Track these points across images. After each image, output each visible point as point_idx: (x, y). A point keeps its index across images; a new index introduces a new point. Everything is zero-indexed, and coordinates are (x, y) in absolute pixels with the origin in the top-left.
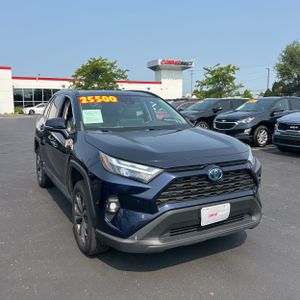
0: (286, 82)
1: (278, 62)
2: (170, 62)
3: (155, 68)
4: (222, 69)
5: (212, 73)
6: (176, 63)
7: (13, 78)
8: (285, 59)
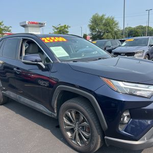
0: (94, 33)
1: (89, 23)
2: (33, 23)
3: (24, 26)
4: (62, 27)
5: (57, 29)
6: (36, 23)
8: (92, 22)
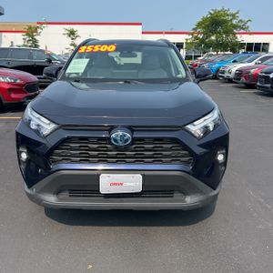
7: (143, 33)
